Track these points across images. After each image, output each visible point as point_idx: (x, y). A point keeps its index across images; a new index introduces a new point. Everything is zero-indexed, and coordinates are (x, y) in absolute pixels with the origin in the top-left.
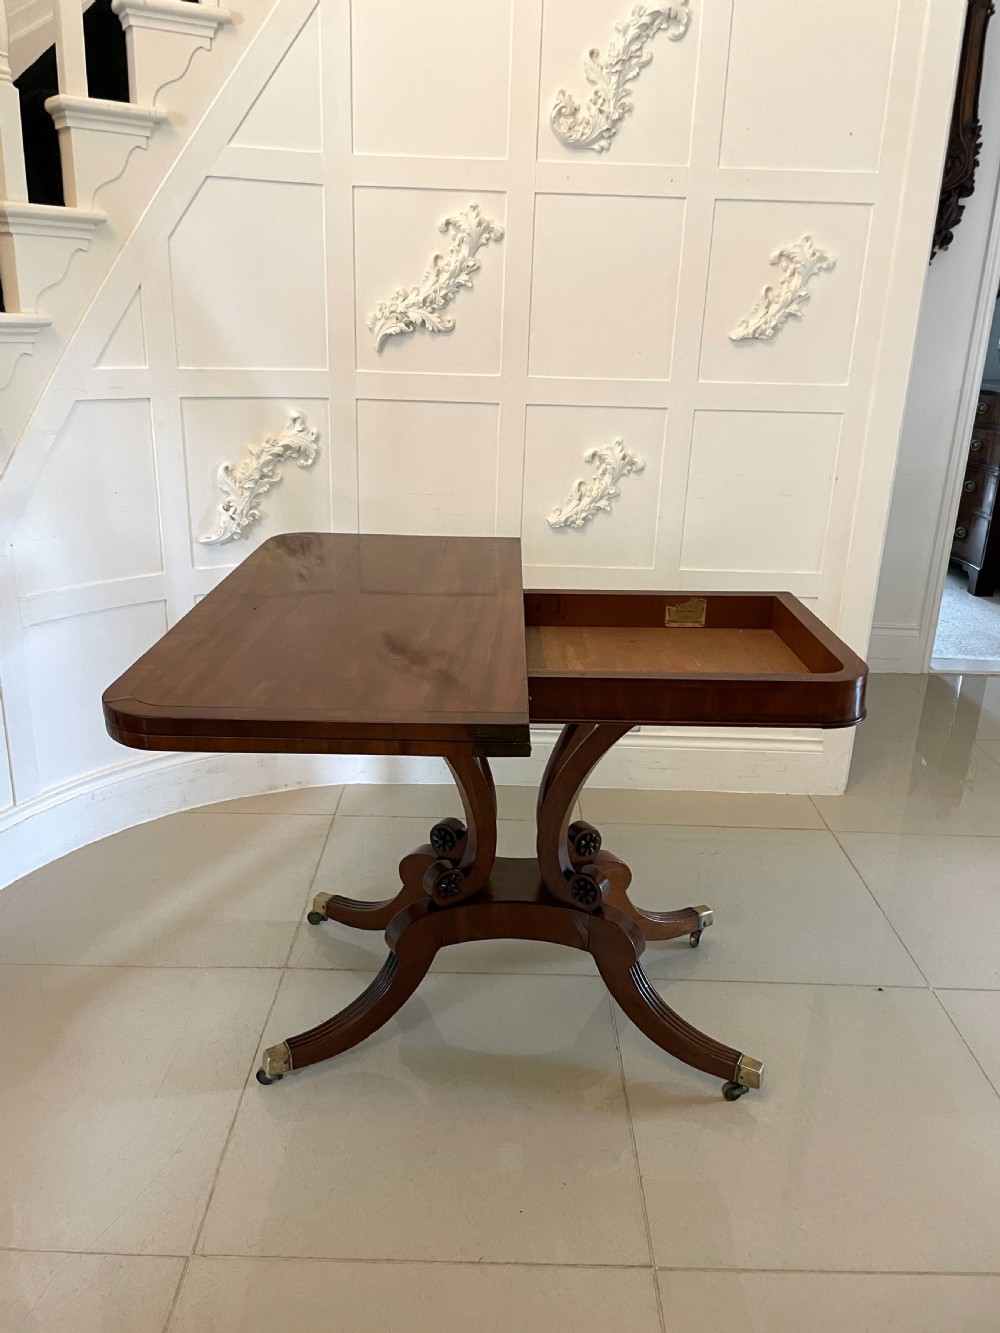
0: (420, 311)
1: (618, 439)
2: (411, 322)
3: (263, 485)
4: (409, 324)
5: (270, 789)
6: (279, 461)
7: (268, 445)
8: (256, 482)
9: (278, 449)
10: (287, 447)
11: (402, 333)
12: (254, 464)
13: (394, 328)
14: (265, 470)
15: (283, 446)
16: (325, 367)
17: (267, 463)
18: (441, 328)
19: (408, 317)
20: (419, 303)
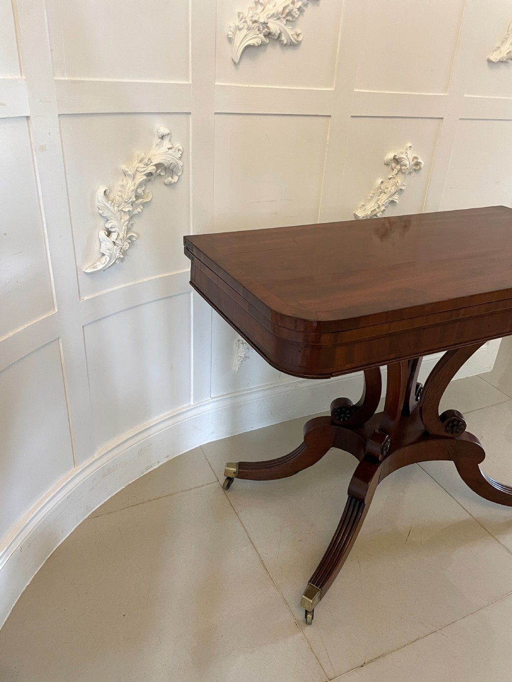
0: (278, 22)
1: (410, 145)
2: (270, 33)
3: (138, 206)
4: (268, 35)
5: (147, 470)
6: (149, 180)
7: (141, 165)
8: (133, 203)
9: (152, 168)
10: (158, 166)
11: (262, 45)
12: (130, 185)
13: (256, 39)
14: (140, 191)
15: (156, 165)
16: (188, 80)
17: (140, 185)
18: (294, 41)
19: (268, 28)
20: (278, 14)
